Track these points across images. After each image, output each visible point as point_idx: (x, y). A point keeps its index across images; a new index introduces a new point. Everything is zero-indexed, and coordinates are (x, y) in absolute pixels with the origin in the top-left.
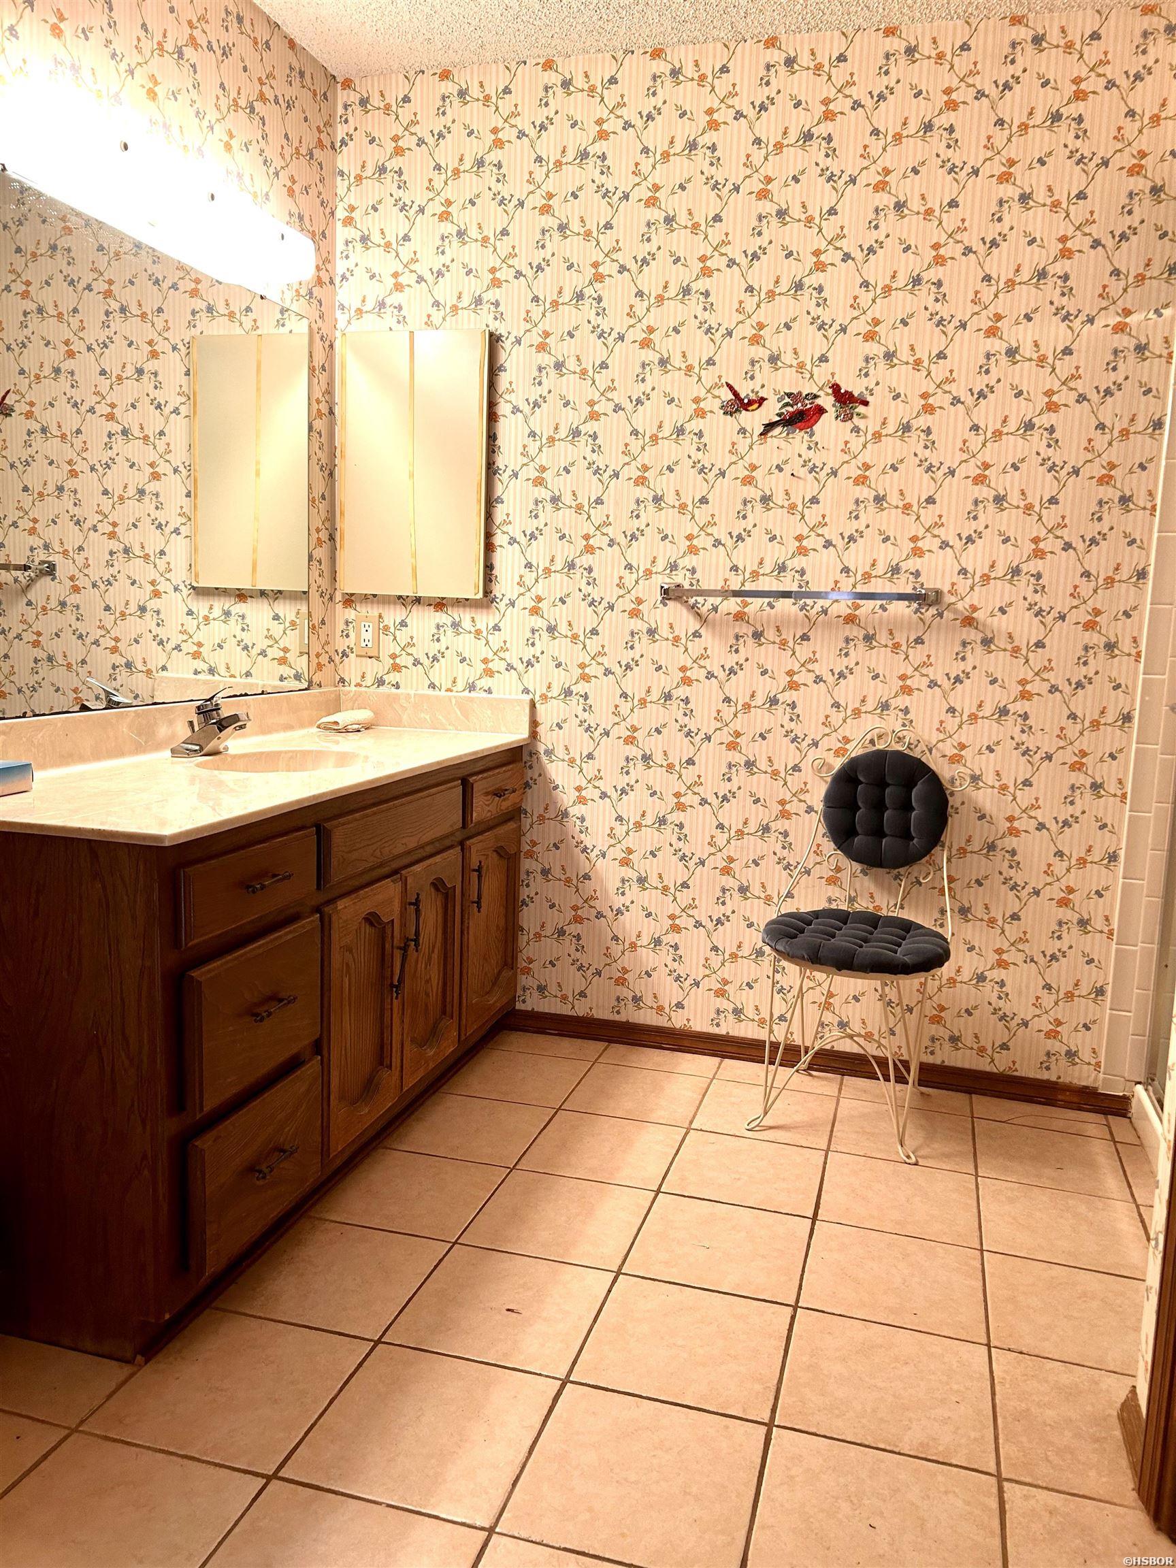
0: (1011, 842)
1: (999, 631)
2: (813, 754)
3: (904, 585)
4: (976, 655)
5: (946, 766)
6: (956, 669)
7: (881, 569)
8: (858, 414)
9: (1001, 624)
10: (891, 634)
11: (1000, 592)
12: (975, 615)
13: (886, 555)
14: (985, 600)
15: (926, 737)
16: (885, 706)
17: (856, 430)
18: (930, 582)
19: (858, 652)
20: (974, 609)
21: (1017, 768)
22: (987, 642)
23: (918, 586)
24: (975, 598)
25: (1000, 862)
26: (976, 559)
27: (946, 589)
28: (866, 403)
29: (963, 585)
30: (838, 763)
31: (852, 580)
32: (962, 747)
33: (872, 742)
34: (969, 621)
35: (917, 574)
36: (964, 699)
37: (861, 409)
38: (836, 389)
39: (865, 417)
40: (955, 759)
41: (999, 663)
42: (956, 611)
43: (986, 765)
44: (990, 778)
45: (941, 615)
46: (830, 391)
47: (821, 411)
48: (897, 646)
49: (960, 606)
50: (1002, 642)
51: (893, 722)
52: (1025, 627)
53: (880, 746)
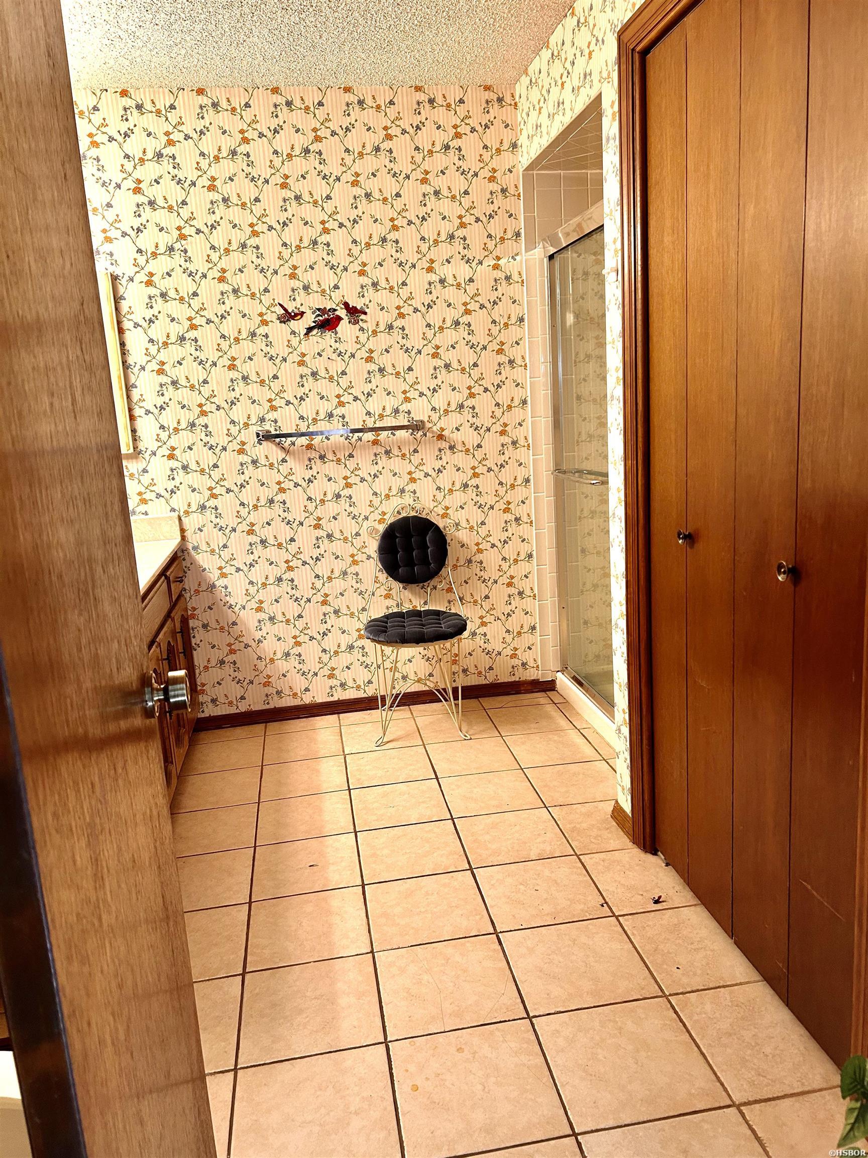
0: (479, 557)
1: (457, 441)
2: (366, 524)
3: (403, 421)
4: (447, 456)
5: (440, 521)
6: (438, 465)
7: (388, 411)
8: (362, 320)
9: (457, 437)
10: (400, 448)
11: (454, 419)
12: (443, 433)
13: (391, 403)
14: (448, 423)
15: (427, 506)
16: (402, 491)
17: (362, 329)
18: (417, 416)
19: (383, 461)
20: (443, 429)
21: (476, 516)
22: (452, 448)
23: (410, 419)
24: (442, 424)
25: (475, 568)
26: (439, 401)
27: (426, 419)
28: (365, 313)
29: (434, 417)
30: (382, 528)
31: (373, 419)
32: (447, 508)
33: (399, 513)
34: (441, 437)
35: (409, 412)
36: (444, 480)
37: (363, 317)
38: (346, 305)
39: (366, 322)
40: (445, 515)
41: (459, 458)
42: (433, 432)
43: (460, 516)
44: (464, 524)
45: (425, 435)
46: (343, 307)
47: (339, 319)
48: (404, 455)
49: (435, 429)
50: (459, 447)
51: (408, 500)
52: (472, 438)
53: (404, 515)
